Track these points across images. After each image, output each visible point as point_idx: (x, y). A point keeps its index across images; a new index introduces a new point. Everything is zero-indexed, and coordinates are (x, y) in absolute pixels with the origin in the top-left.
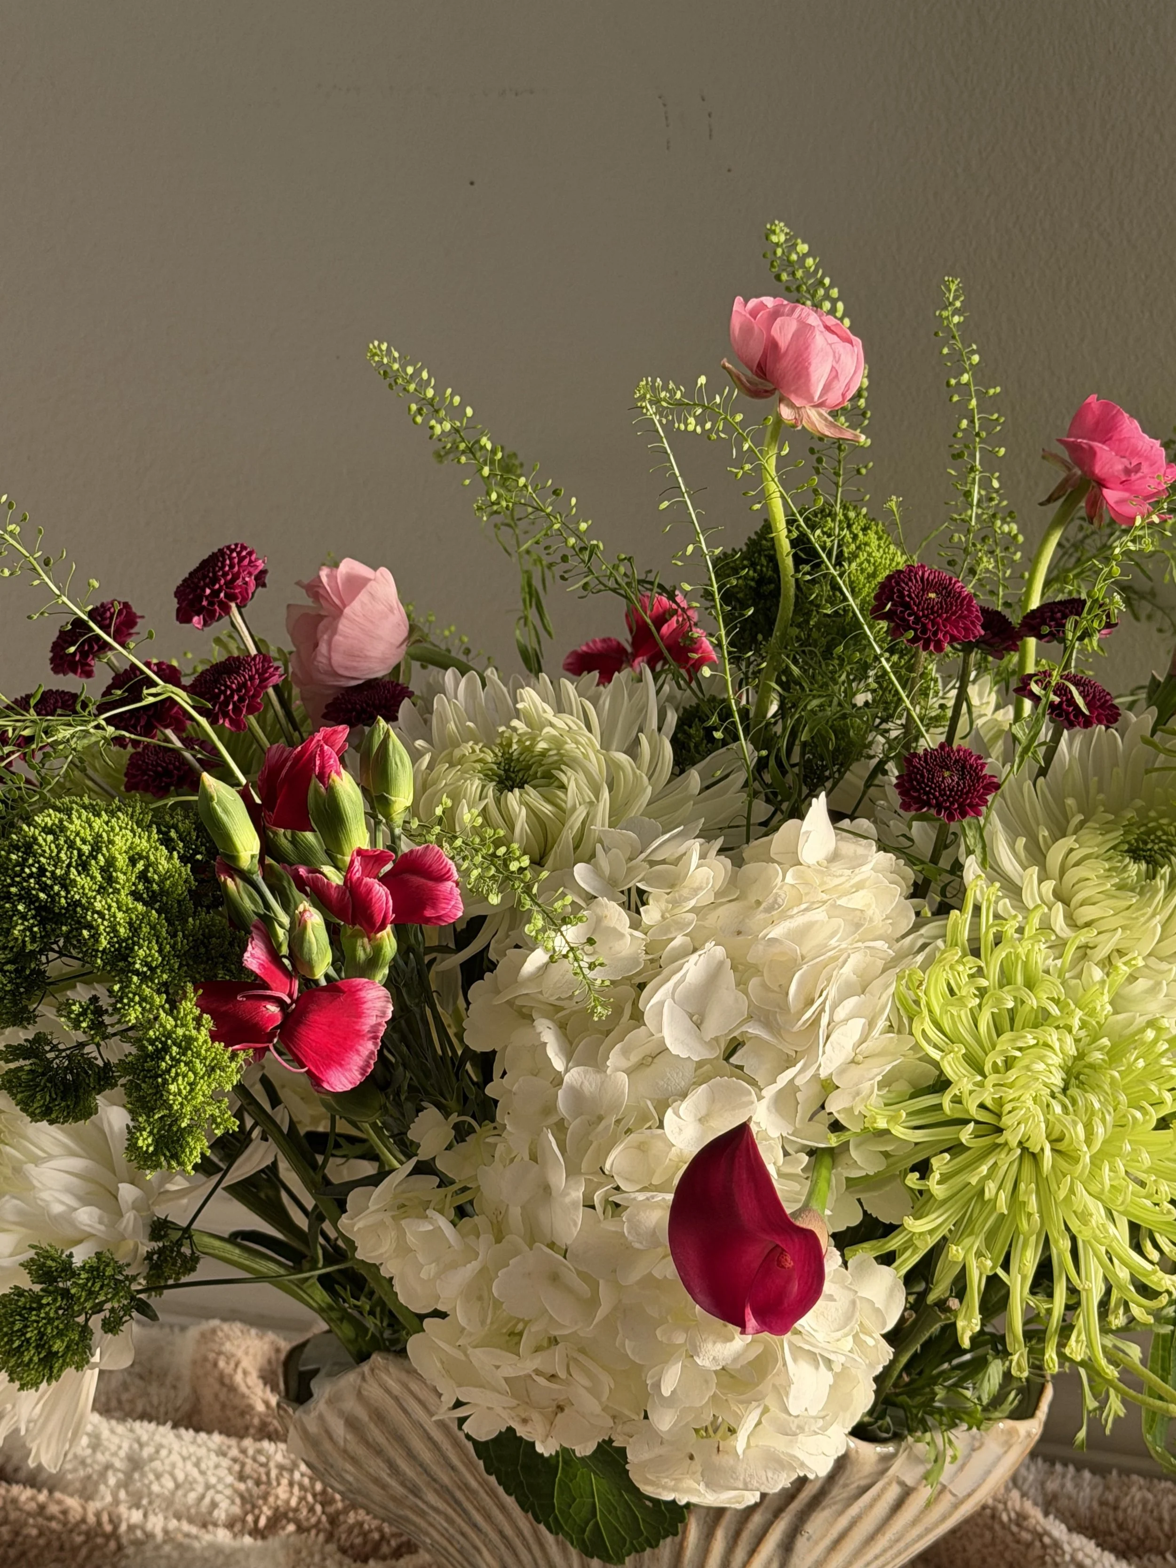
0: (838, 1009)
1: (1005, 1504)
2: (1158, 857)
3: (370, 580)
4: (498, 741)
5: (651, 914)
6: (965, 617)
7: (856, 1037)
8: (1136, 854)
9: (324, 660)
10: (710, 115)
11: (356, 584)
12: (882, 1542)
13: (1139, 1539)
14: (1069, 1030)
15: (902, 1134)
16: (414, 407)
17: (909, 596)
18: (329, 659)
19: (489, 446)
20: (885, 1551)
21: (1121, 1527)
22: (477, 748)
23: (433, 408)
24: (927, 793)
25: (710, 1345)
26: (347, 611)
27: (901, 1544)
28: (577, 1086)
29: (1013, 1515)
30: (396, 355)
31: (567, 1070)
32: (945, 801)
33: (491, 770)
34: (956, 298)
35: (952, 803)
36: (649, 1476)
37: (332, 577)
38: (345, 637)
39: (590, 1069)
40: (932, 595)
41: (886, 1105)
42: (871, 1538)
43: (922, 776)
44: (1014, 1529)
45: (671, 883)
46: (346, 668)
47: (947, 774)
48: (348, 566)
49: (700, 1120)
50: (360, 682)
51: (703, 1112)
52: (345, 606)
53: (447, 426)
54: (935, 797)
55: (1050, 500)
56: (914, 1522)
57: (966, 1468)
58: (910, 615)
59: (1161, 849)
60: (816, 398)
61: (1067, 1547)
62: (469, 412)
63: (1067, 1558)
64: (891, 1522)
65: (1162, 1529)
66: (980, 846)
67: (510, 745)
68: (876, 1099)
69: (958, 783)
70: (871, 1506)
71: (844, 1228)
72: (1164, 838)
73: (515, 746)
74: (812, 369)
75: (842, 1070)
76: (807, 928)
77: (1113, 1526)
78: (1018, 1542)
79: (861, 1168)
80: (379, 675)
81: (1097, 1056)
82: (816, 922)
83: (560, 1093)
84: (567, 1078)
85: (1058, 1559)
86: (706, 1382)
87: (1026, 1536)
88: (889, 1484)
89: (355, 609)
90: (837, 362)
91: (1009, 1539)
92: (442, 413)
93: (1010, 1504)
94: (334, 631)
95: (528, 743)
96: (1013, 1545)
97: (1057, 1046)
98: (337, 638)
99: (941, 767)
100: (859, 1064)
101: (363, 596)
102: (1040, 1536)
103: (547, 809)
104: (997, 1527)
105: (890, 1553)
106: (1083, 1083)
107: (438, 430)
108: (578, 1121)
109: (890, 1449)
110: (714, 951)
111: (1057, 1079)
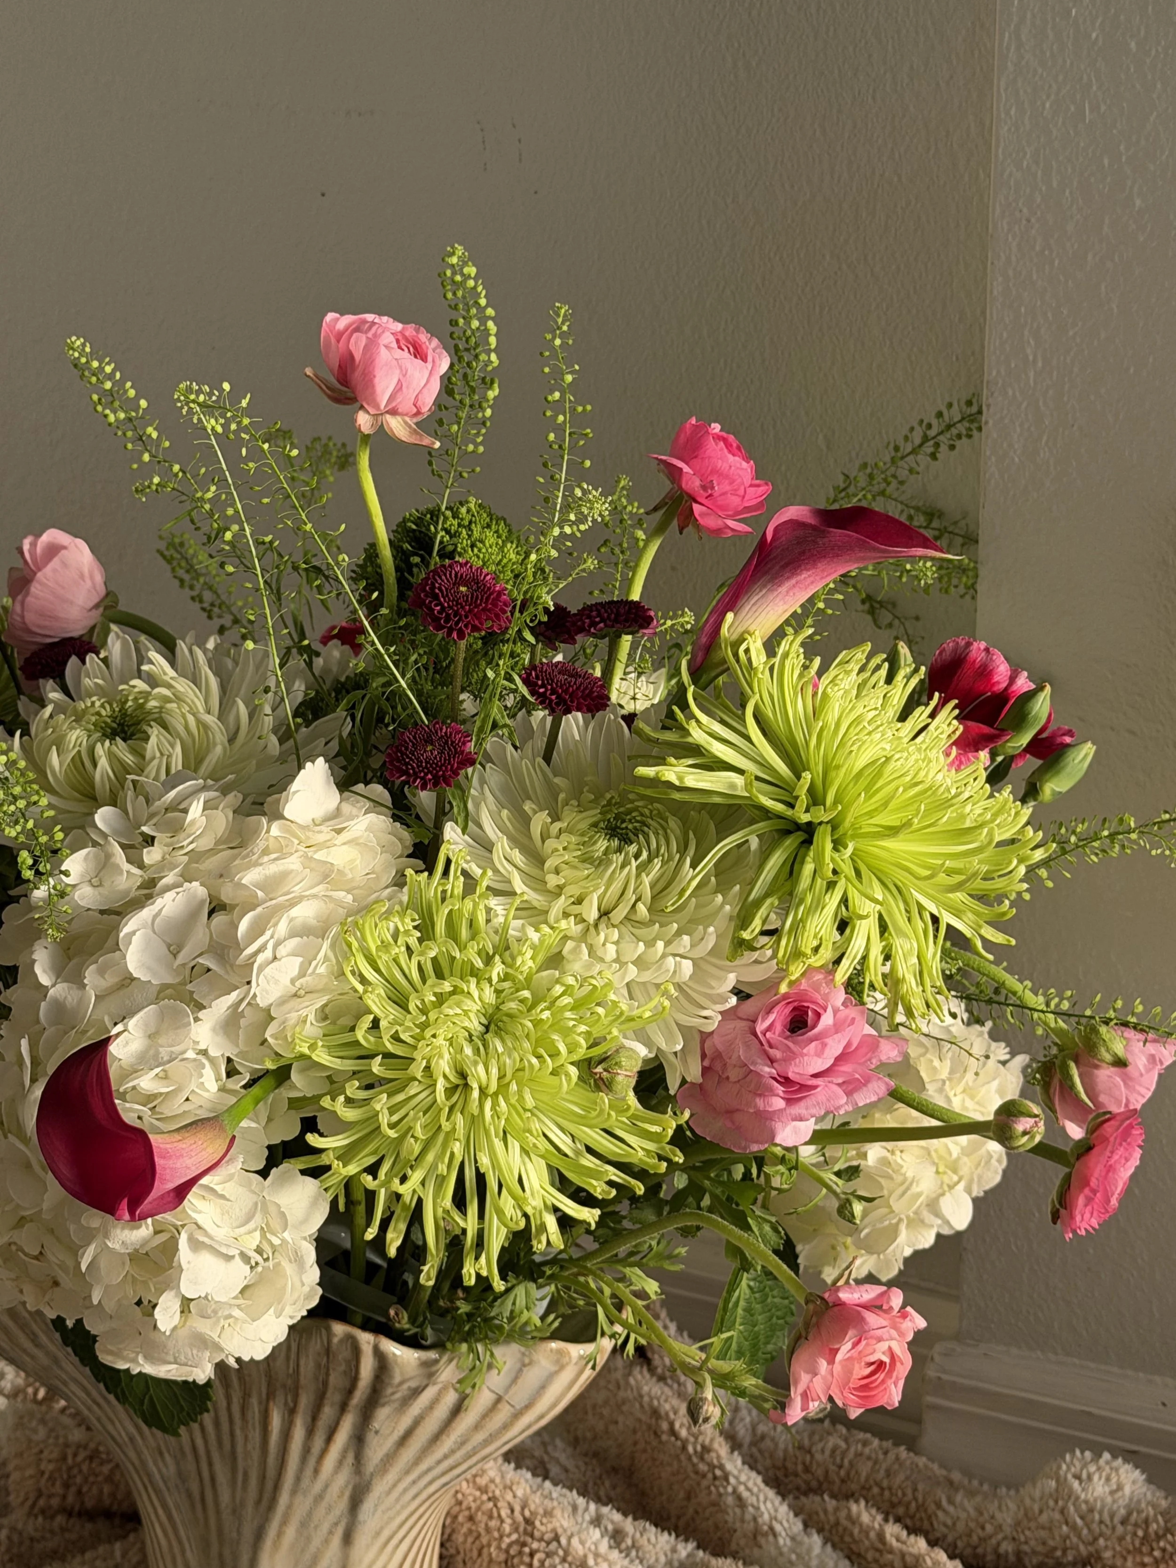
0: (280, 947)
1: (696, 1438)
2: (631, 834)
3: (65, 548)
4: (118, 698)
5: (151, 856)
6: (489, 610)
7: (295, 972)
8: (612, 831)
9: (18, 619)
10: (520, 141)
11: (54, 550)
12: (448, 1443)
13: (819, 1481)
14: (490, 981)
15: (331, 1062)
16: (95, 397)
17: (440, 589)
18: (23, 617)
19: (155, 435)
20: (453, 1452)
21: (807, 1470)
22: (98, 704)
23: (111, 398)
24: (407, 764)
25: (118, 1231)
26: (39, 575)
27: (468, 1447)
28: (61, 1000)
29: (699, 1448)
30: (88, 349)
31: (53, 986)
32: (420, 772)
33: (105, 722)
34: (563, 323)
35: (426, 774)
36: (109, 1347)
37: (33, 545)
38: (37, 598)
39: (74, 986)
40: (463, 589)
41: (324, 1036)
42: (437, 1437)
43: (407, 749)
44: (695, 1460)
45: (176, 828)
46: (39, 626)
47: (429, 748)
48: (52, 535)
49: (149, 1036)
50: (56, 640)
51: (153, 1030)
52: (40, 570)
53: (122, 415)
54: (413, 768)
55: (655, 509)
56: (477, 1427)
57: (520, 1381)
58: (436, 605)
59: (635, 828)
60: (382, 407)
61: (732, 1480)
62: (143, 403)
63: (730, 1489)
64: (454, 1425)
65: (838, 1474)
66: (463, 815)
67: (127, 701)
68: (312, 1029)
69: (435, 758)
70: (432, 1406)
71: (278, 1142)
72: (638, 818)
73: (130, 703)
74: (377, 381)
75: (282, 1002)
76: (283, 877)
77: (800, 1468)
78: (697, 1472)
79: (300, 1090)
80: (75, 634)
81: (512, 1006)
82: (292, 871)
83: (43, 1004)
84: (51, 992)
85: (721, 1490)
86: (124, 1264)
87: (703, 1467)
88: (444, 1389)
89: (47, 575)
90: (404, 375)
91: (690, 1469)
92: (117, 404)
93: (701, 1439)
94: (28, 593)
95: (141, 701)
96: (692, 1475)
97: (476, 994)
98: (29, 599)
99: (426, 742)
100: (299, 997)
101: (55, 563)
102: (712, 1467)
103: (129, 759)
104: (683, 1457)
105: (458, 1455)
106: (501, 1029)
107: (112, 418)
108: (53, 1029)
109: (432, 1355)
110: (197, 890)
111: (475, 1025)
